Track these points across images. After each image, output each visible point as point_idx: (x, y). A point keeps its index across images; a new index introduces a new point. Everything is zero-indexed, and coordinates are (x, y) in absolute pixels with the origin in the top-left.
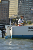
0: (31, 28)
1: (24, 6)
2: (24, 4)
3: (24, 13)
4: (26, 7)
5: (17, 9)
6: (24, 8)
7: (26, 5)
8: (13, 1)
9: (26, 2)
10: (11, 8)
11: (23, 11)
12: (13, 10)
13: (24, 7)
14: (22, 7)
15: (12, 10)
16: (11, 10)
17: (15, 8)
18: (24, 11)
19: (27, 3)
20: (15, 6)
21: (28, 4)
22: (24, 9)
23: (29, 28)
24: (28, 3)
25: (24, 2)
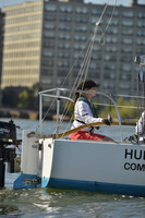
0: (138, 156)
1: (68, 37)
2: (68, 28)
3: (68, 66)
4: (77, 37)
5: (38, 48)
6: (67, 46)
7: (76, 31)
8: (21, 15)
9: (78, 19)
10: (11, 42)
11: (63, 57)
12: (22, 54)
13: (70, 40)
14: (60, 39)
15: (17, 55)
16: (12, 55)
17: (29, 45)
18: (69, 57)
19: (81, 22)
20: (28, 36)
21: (84, 28)
22: (69, 49)
23: (129, 156)
24: (86, 23)
25: (69, 19)
